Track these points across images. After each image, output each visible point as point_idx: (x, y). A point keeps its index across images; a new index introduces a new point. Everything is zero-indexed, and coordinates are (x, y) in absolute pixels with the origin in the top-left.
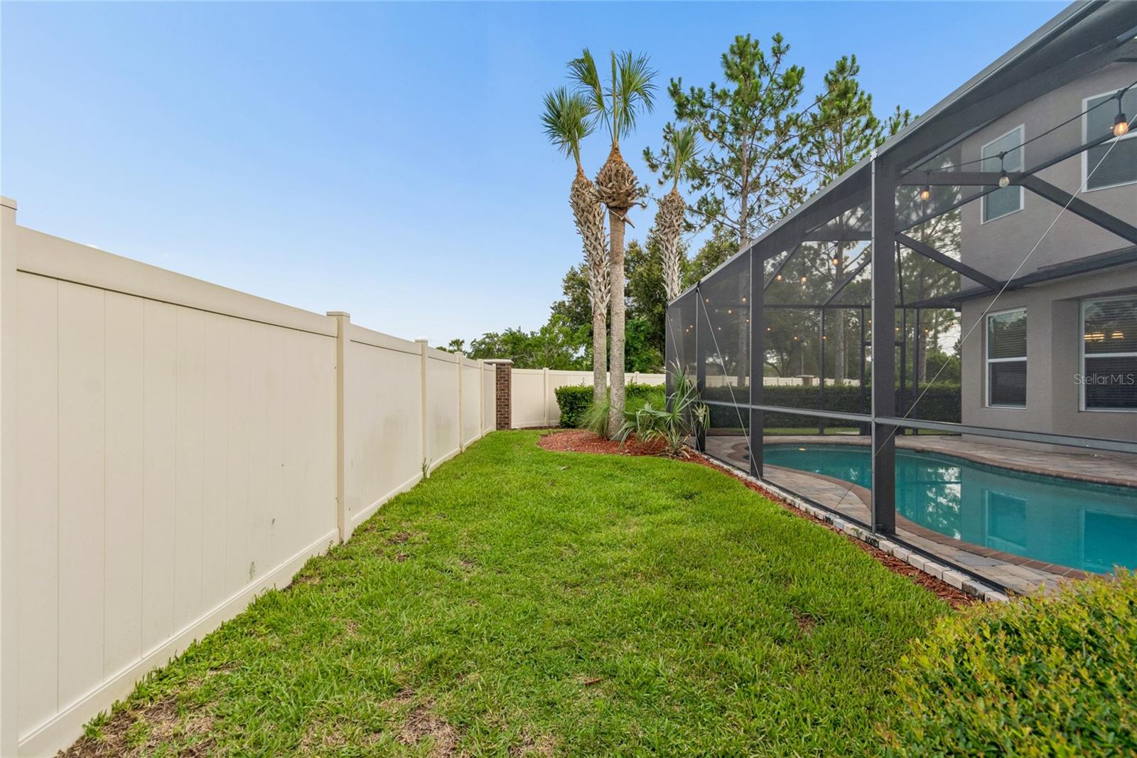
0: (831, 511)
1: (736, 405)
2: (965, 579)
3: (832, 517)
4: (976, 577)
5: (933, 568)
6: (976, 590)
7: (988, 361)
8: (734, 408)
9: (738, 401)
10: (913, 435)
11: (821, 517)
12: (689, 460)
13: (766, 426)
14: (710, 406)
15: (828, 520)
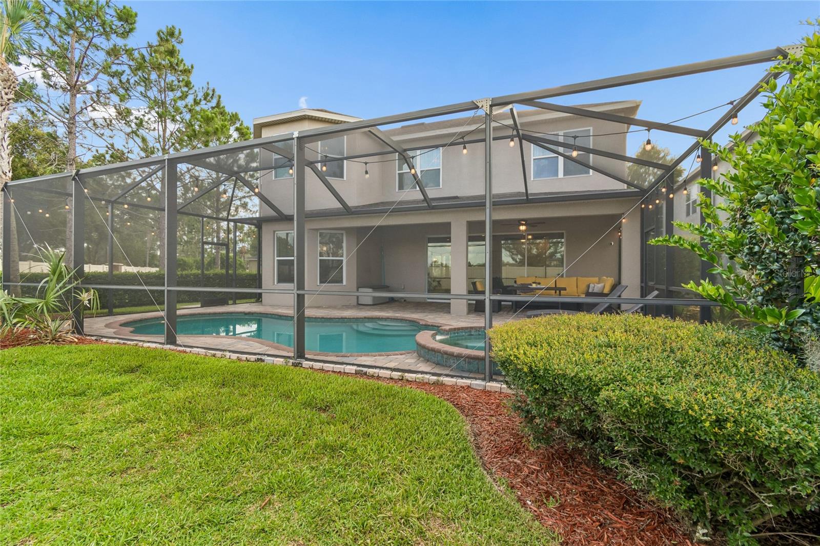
0: (259, 354)
1: (146, 288)
2: (355, 368)
3: (263, 357)
4: (359, 365)
5: (338, 368)
6: (362, 371)
7: (277, 258)
8: (145, 290)
9: (147, 284)
10: (233, 304)
11: (252, 360)
12: (77, 344)
13: (179, 302)
14: (98, 290)
15: (259, 360)
